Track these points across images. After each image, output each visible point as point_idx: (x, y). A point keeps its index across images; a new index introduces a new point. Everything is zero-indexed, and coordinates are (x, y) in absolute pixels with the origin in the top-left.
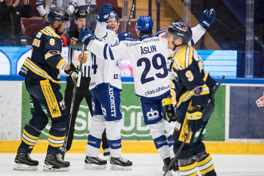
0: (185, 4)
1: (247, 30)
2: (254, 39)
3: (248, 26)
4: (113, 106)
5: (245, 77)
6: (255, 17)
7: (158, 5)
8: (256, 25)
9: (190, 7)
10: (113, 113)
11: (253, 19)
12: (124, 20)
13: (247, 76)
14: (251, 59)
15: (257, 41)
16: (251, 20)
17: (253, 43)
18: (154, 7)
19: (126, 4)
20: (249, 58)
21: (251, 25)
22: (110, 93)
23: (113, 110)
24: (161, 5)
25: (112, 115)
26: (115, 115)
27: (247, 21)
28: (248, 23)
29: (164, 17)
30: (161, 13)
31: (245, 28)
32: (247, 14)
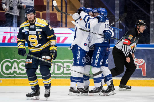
0: (81, 3)
1: (115, 18)
2: (119, 22)
3: (116, 15)
4: (78, 58)
5: (114, 43)
6: (120, 10)
7: (66, 4)
8: (120, 15)
9: (84, 4)
10: (78, 61)
11: (119, 11)
12: (47, 12)
13: (115, 43)
14: (118, 34)
15: (121, 23)
16: (117, 12)
17: (119, 24)
18: (64, 5)
19: (48, 3)
20: (117, 33)
21: (118, 15)
22: (78, 50)
23: (78, 59)
24: (68, 4)
25: (77, 62)
26: (79, 63)
27: (115, 13)
28: (116, 14)
29: (69, 10)
30: (68, 8)
31: (114, 17)
32: (115, 8)
